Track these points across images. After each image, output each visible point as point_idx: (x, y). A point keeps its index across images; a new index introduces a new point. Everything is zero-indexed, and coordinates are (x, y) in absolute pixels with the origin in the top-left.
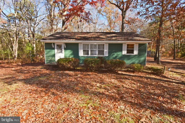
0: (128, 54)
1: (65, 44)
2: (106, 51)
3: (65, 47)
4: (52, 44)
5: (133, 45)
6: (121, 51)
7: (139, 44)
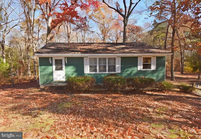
0: (144, 70)
1: (66, 59)
2: (118, 66)
3: (66, 63)
4: (50, 59)
5: (150, 58)
6: (136, 66)
7: (157, 57)
